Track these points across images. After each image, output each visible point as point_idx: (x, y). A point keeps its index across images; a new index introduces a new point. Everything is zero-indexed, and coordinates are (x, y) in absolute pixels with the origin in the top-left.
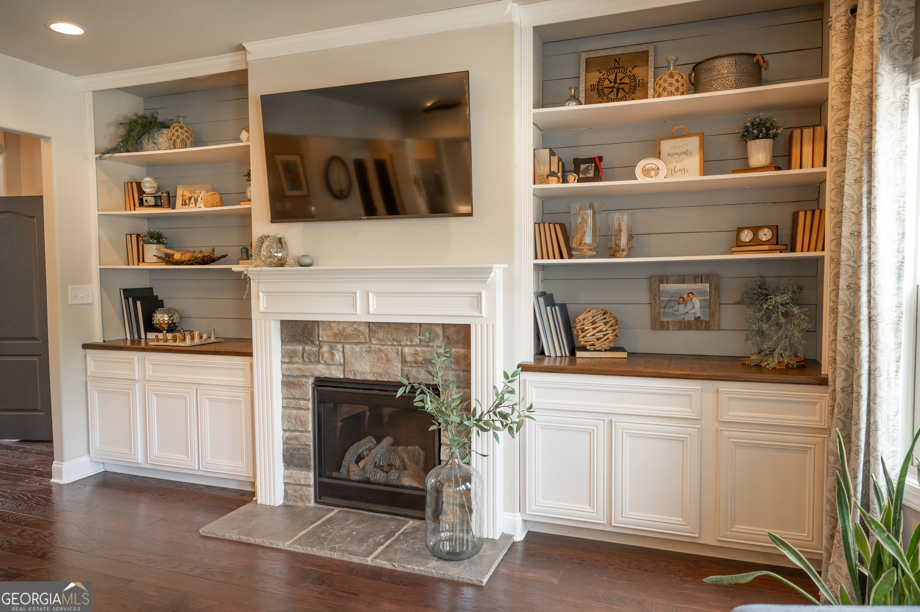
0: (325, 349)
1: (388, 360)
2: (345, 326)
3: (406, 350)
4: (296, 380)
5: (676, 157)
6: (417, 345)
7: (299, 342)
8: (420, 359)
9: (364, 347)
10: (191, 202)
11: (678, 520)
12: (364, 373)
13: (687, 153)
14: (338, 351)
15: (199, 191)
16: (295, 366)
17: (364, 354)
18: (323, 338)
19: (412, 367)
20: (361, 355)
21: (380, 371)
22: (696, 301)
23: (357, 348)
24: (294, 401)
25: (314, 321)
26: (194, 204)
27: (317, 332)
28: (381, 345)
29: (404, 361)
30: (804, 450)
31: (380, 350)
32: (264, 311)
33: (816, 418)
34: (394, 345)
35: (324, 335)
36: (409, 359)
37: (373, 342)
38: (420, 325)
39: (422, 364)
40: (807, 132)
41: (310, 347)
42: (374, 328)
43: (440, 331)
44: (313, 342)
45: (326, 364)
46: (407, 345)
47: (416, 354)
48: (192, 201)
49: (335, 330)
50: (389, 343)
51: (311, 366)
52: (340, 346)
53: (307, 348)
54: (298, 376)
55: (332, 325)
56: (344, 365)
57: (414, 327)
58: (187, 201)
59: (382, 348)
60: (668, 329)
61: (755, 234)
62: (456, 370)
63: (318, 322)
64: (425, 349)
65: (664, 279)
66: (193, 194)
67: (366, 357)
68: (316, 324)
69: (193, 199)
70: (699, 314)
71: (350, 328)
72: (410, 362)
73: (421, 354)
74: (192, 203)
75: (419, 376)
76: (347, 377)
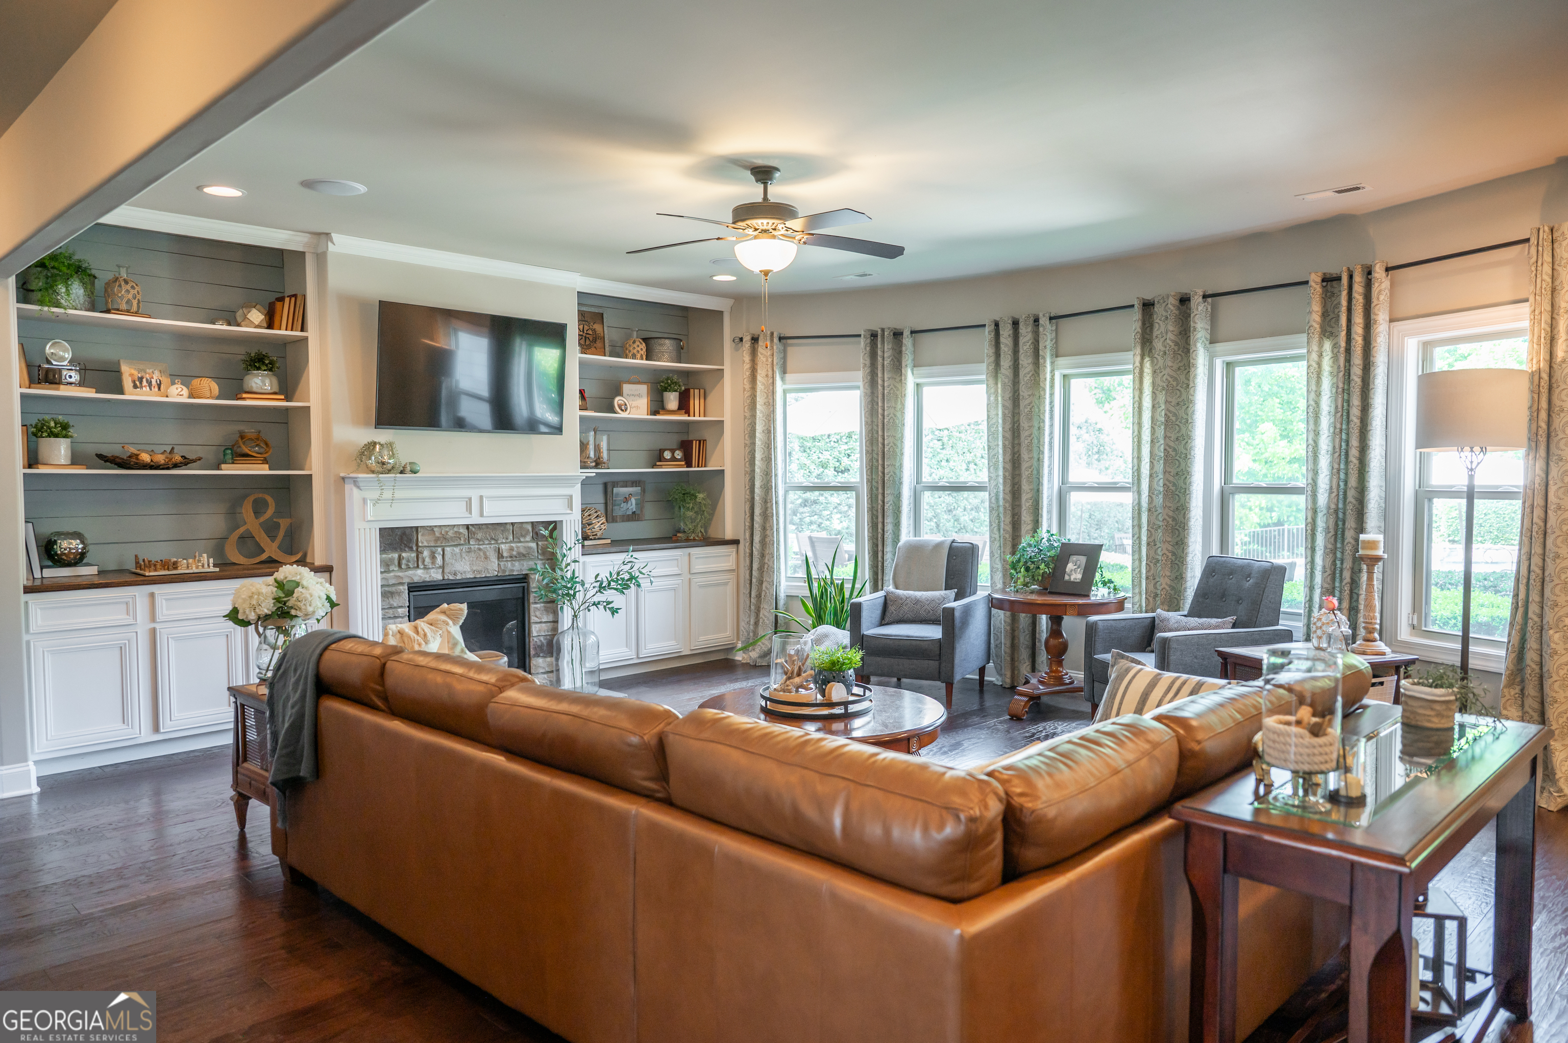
0: (426, 553)
1: (486, 558)
2: (447, 529)
3: (503, 546)
4: (393, 589)
5: (632, 397)
6: (511, 542)
7: (394, 549)
8: (514, 553)
9: (465, 548)
10: (143, 385)
11: (673, 643)
12: (465, 572)
13: (639, 396)
14: (440, 554)
15: (151, 370)
16: (392, 574)
17: (464, 555)
18: (422, 543)
19: (507, 561)
20: (461, 556)
21: (479, 568)
22: (633, 500)
23: (457, 550)
24: (391, 611)
25: (412, 527)
26: (148, 388)
27: (415, 538)
28: (479, 545)
29: (500, 556)
30: (726, 584)
31: (480, 549)
32: (372, 519)
33: (731, 564)
34: (491, 544)
35: (423, 540)
36: (505, 554)
37: (471, 543)
38: (513, 524)
39: (516, 557)
40: (697, 391)
41: (409, 554)
42: (473, 529)
43: (529, 527)
44: (411, 549)
45: (425, 568)
46: (502, 543)
47: (512, 549)
48: (144, 383)
49: (437, 534)
50: (487, 542)
51: (410, 572)
52: (440, 550)
53: (404, 555)
54: (394, 585)
55: (435, 529)
56: (443, 567)
57: (508, 526)
58: (138, 383)
59: (481, 547)
60: (616, 522)
61: (673, 454)
62: (541, 560)
63: (417, 528)
64: (519, 544)
65: (615, 484)
66: (143, 374)
67: (466, 558)
68: (414, 530)
69: (144, 380)
70: (634, 510)
71: (451, 531)
72: (507, 557)
73: (515, 549)
74: (145, 386)
75: (514, 568)
76: (446, 577)
